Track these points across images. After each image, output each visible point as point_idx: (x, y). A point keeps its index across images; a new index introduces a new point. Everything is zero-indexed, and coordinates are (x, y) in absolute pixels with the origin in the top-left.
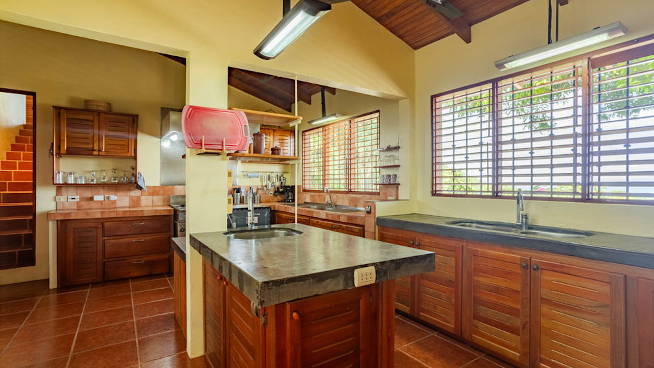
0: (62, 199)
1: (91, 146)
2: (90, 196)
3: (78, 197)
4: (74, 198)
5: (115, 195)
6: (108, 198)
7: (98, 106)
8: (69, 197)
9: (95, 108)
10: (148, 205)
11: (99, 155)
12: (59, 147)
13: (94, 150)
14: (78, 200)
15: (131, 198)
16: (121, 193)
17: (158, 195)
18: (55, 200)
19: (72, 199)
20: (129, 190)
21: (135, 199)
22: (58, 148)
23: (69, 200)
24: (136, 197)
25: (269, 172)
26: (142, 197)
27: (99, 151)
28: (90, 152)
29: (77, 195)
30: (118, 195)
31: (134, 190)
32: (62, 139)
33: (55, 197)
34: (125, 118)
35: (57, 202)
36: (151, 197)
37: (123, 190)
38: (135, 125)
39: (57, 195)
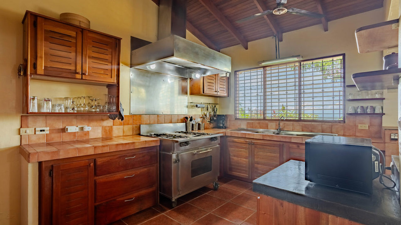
0: (28, 131)
1: (72, 68)
2: (61, 127)
3: (48, 128)
4: (44, 131)
5: (88, 126)
6: (82, 129)
7: (80, 21)
8: (37, 129)
9: (77, 23)
10: (119, 135)
11: (82, 79)
12: (35, 66)
13: (76, 73)
14: (48, 132)
15: (104, 128)
16: (95, 123)
17: (128, 124)
18: (19, 134)
19: (41, 131)
20: (103, 120)
21: (107, 129)
22: (32, 67)
23: (37, 133)
24: (109, 127)
25: (208, 104)
26: (114, 127)
27: (82, 74)
28: (73, 74)
29: (46, 127)
30: (91, 125)
31: (106, 120)
32: (39, 55)
33: (19, 130)
34: (108, 40)
35: (21, 135)
36: (122, 126)
37: (97, 120)
38: (117, 49)
39: (21, 127)
